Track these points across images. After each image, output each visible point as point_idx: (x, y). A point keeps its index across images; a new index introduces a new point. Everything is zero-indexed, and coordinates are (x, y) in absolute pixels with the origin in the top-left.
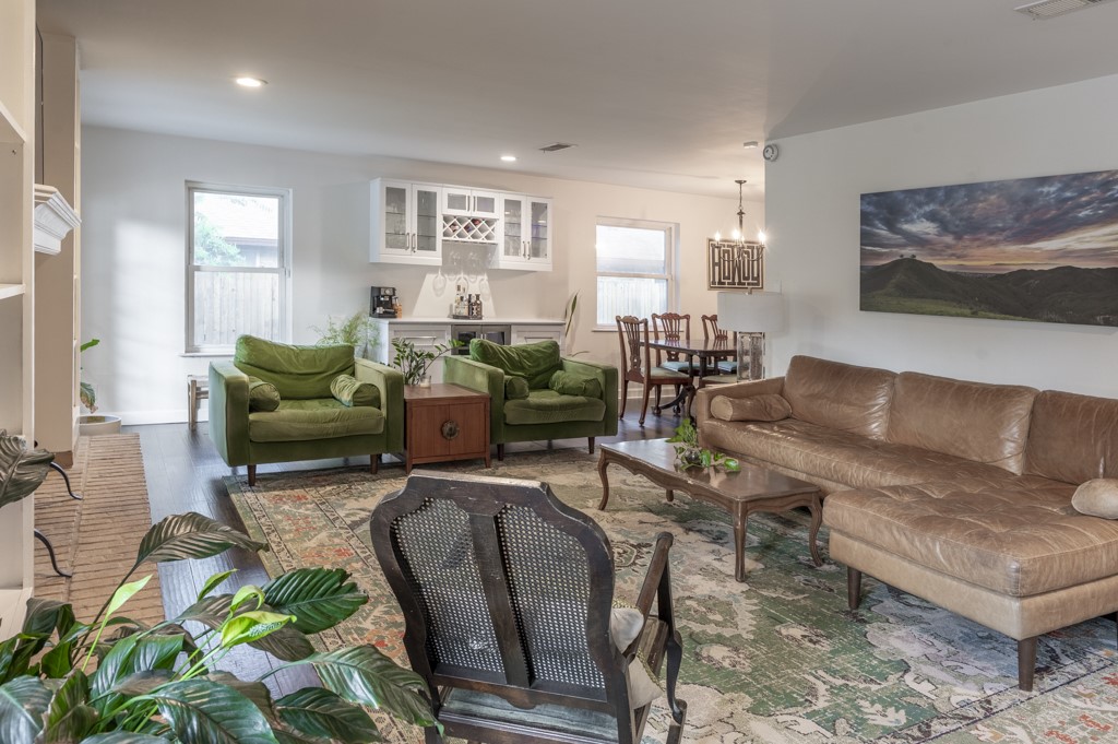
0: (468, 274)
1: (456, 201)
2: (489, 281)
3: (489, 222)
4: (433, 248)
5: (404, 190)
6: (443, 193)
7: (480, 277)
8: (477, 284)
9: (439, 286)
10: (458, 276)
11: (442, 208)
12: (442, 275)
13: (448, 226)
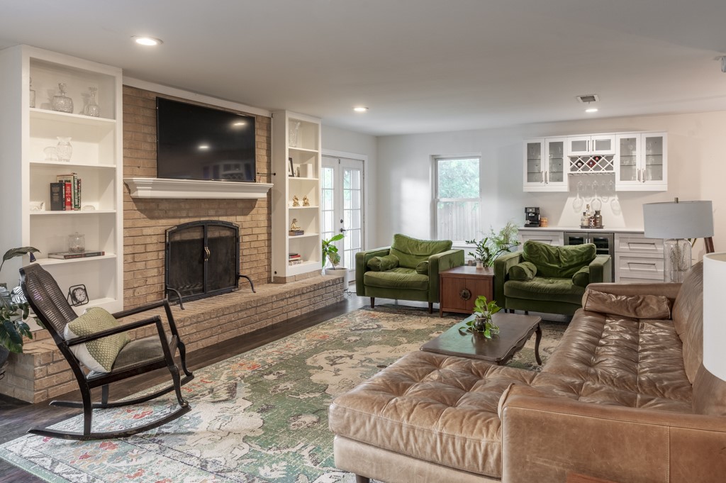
0: (601, 197)
1: (577, 145)
2: (619, 200)
3: (610, 158)
4: (560, 180)
5: (540, 144)
6: (567, 142)
7: (611, 198)
8: (609, 203)
9: (578, 205)
10: (593, 198)
11: (568, 152)
12: (580, 198)
13: (574, 164)
